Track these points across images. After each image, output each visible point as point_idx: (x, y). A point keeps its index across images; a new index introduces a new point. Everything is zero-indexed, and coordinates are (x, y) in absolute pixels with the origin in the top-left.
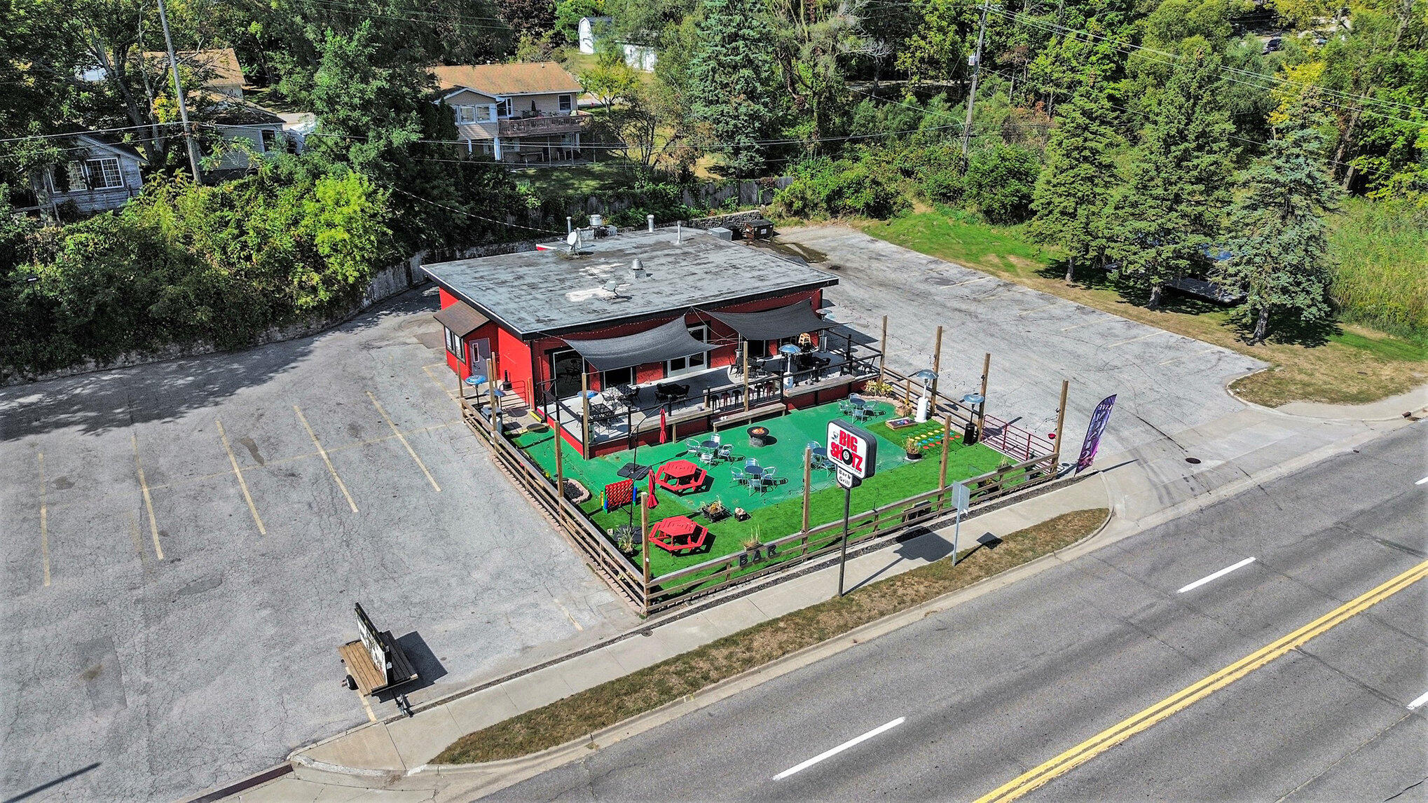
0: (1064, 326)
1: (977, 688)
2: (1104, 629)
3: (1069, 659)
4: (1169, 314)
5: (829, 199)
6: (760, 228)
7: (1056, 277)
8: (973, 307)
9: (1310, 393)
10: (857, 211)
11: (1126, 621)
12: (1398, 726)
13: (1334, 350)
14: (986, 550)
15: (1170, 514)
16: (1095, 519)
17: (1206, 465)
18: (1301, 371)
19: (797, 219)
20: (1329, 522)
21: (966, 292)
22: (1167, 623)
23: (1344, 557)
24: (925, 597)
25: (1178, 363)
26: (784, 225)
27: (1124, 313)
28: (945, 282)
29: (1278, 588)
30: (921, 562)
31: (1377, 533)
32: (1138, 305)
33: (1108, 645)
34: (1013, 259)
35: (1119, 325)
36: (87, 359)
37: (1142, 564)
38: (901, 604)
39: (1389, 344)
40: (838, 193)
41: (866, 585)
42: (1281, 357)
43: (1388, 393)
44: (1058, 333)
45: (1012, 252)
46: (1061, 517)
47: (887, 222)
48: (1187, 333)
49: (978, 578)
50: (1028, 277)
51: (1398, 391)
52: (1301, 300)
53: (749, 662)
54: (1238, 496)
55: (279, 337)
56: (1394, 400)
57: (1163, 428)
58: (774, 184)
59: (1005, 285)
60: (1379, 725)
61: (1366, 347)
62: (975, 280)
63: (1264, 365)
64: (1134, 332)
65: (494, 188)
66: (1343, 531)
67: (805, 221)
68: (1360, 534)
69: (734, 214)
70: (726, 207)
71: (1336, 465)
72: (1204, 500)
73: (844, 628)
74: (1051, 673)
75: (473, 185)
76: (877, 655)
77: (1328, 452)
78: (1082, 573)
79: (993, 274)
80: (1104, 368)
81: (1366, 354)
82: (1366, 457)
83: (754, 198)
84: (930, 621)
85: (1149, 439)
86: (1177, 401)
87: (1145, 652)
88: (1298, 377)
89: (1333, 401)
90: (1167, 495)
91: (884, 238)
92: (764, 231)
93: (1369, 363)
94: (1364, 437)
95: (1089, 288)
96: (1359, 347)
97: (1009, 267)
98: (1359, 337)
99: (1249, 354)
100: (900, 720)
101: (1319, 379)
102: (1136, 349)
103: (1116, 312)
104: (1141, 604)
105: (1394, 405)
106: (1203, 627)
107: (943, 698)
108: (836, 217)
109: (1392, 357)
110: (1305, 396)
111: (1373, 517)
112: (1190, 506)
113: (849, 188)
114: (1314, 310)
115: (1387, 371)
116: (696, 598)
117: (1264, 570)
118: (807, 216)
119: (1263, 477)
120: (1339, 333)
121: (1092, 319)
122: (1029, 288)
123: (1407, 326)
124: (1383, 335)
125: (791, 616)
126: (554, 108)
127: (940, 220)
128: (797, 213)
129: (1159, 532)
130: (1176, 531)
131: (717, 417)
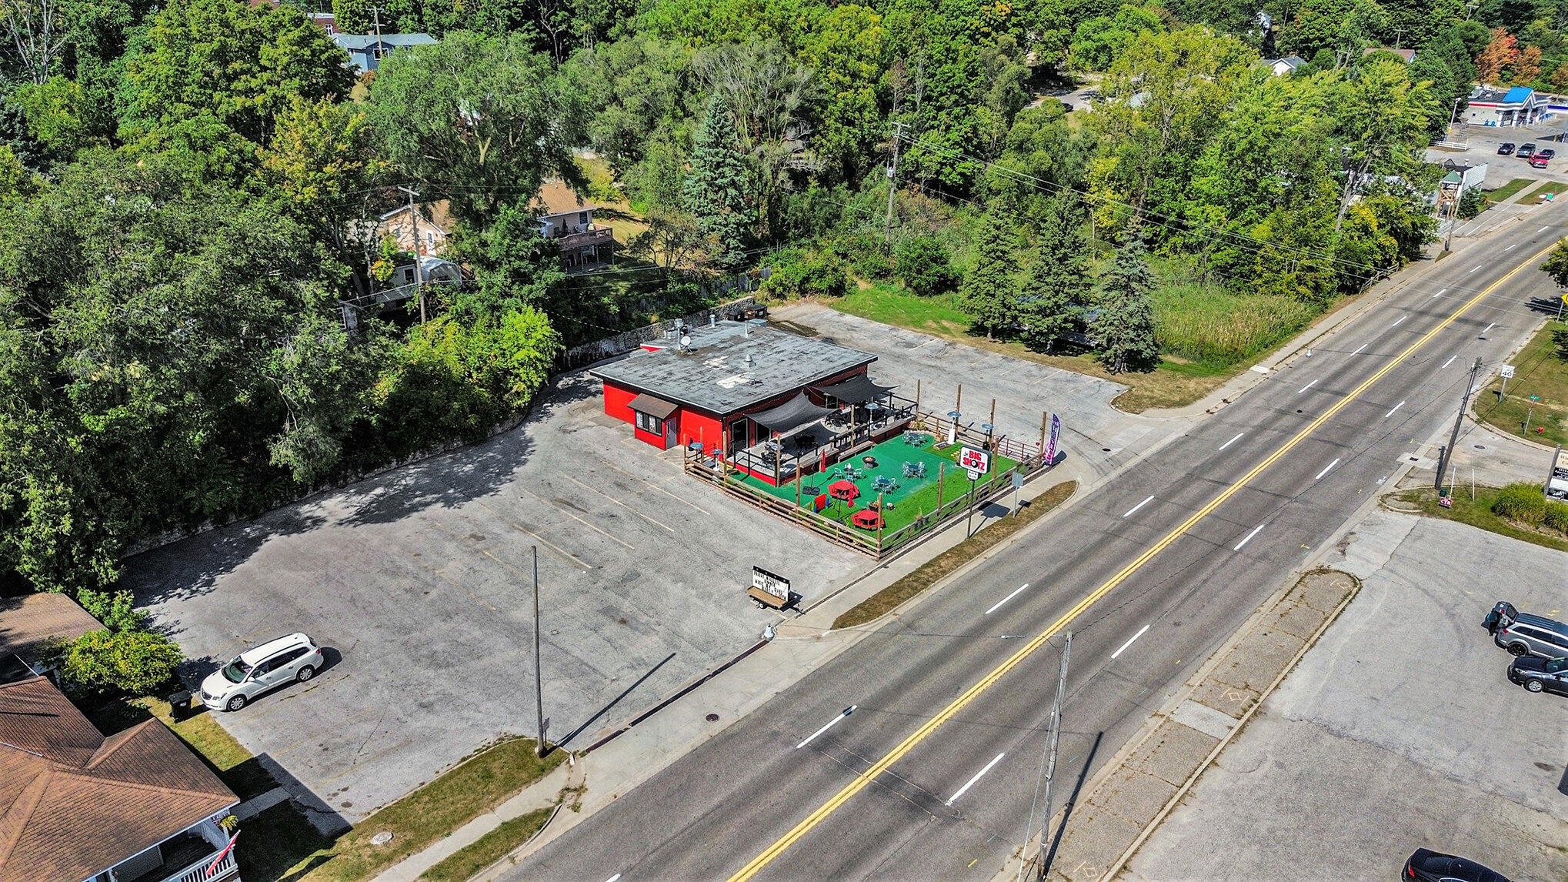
0: (1002, 372)
1: (1053, 568)
2: (1097, 537)
3: (1088, 551)
4: (1060, 358)
5: (800, 284)
6: (757, 310)
7: (980, 335)
8: (938, 363)
9: (1156, 403)
11: (1106, 532)
12: (1231, 557)
13: (1161, 373)
14: (1025, 508)
15: (1106, 480)
16: (1070, 487)
17: (1114, 451)
18: (1146, 390)
19: (780, 300)
20: (1183, 474)
21: (927, 352)
22: (1124, 531)
23: (1194, 490)
24: (1009, 534)
25: (1078, 391)
26: (773, 307)
27: (1033, 359)
28: (909, 345)
29: (1168, 509)
30: (997, 519)
31: (1206, 477)
32: (1040, 352)
33: (1101, 544)
34: (945, 323)
35: (1032, 368)
37: (1102, 505)
38: (999, 539)
39: (1189, 366)
40: (806, 279)
41: (978, 531)
42: (1133, 381)
43: (1196, 398)
44: (999, 377)
45: (942, 318)
46: (1054, 488)
47: (845, 298)
48: (1075, 370)
49: (1028, 522)
50: (962, 337)
51: (1200, 397)
52: (1142, 346)
53: (944, 572)
54: (1136, 466)
56: (1199, 402)
57: (1084, 433)
58: (758, 274)
59: (950, 344)
60: (1224, 558)
61: (1178, 370)
62: (928, 343)
63: (1125, 387)
64: (1044, 372)
66: (1191, 477)
67: (786, 302)
68: (1198, 478)
69: (736, 301)
71: (1178, 444)
72: (1120, 470)
73: (978, 553)
74: (1082, 558)
76: (999, 562)
77: (1172, 438)
78: (1074, 514)
79: (937, 336)
80: (1037, 399)
81: (1179, 375)
82: (1193, 438)
83: (747, 287)
84: (1015, 545)
85: (1080, 440)
86: (1086, 416)
87: (1119, 544)
88: (1146, 393)
89: (1168, 407)
90: (1101, 470)
91: (847, 312)
92: (761, 313)
93: (1181, 382)
94: (1189, 427)
95: (1004, 342)
96: (1172, 370)
97: (946, 330)
98: (1172, 363)
99: (1114, 381)
100: (1026, 585)
101: (1157, 393)
102: (1051, 384)
103: (1027, 359)
104: (1109, 524)
105: (1200, 405)
106: (1140, 530)
107: (1041, 574)
108: (806, 297)
109: (1193, 375)
110: (1153, 405)
111: (1204, 469)
112: (1114, 475)
113: (814, 275)
114: (1149, 351)
115: (1192, 385)
117: (1160, 501)
119: (1145, 454)
120: (1161, 362)
121: (1015, 364)
122: (966, 345)
123: (1198, 355)
124: (1184, 361)
125: (949, 551)
126: (577, 224)
127: (881, 294)
129: (1105, 488)
130: (1111, 488)
131: (839, 453)
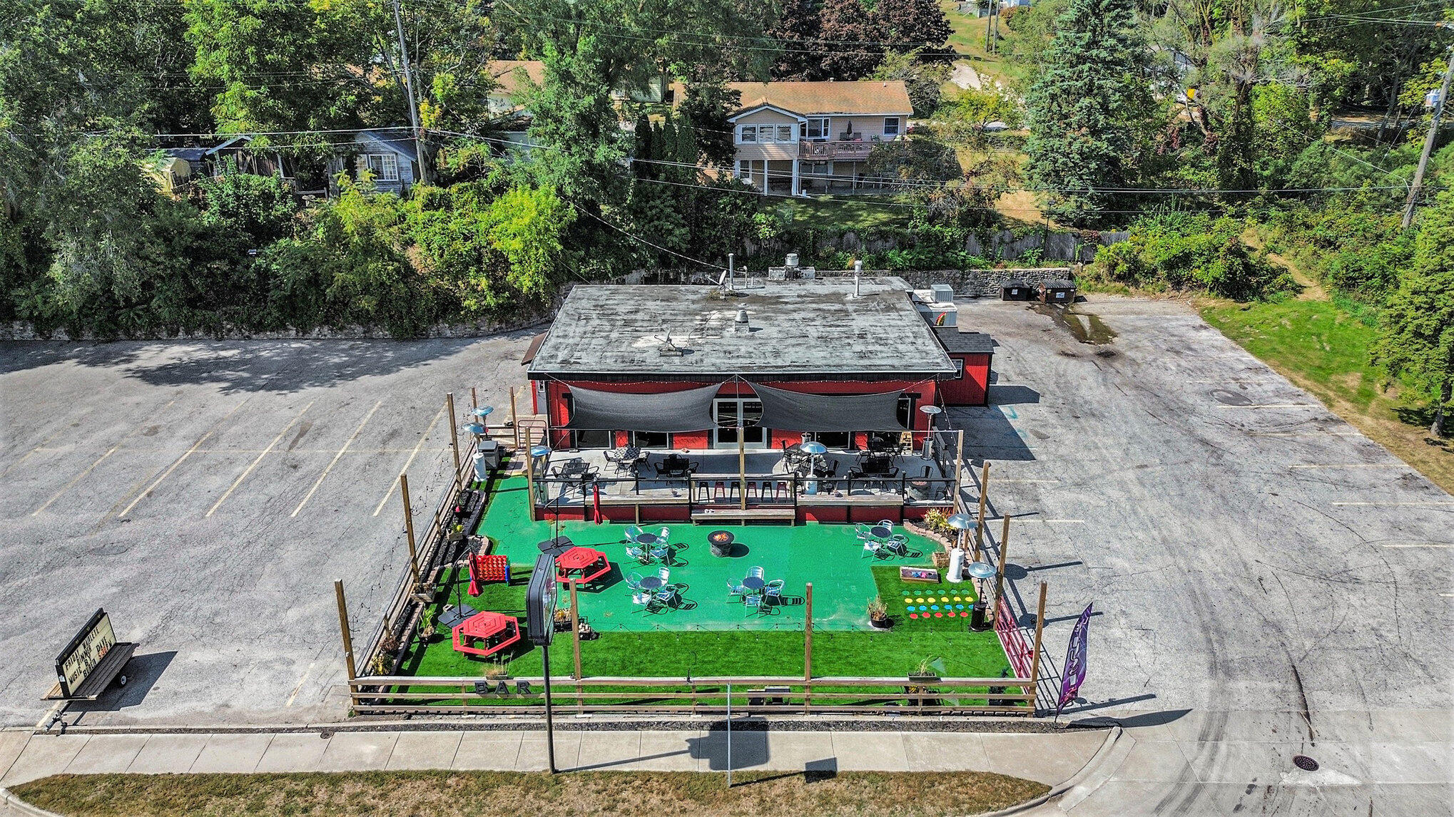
5: (1170, 265)
6: (1055, 290)
8: (1232, 442)
10: (1204, 286)
14: (800, 780)
17: (1321, 777)
19: (1121, 285)
21: (1251, 418)
26: (1101, 291)
28: (1236, 399)
30: (701, 765)
36: (290, 327)
40: (1185, 259)
41: (596, 769)
44: (1322, 507)
47: (1245, 305)
50: (1376, 416)
55: (448, 333)
58: (1099, 240)
59: (1326, 421)
62: (1286, 405)
65: (731, 213)
67: (1132, 289)
69: (1032, 270)
70: (1023, 260)
75: (708, 209)
79: (1326, 401)
83: (1070, 252)
91: (1220, 326)
92: (1060, 295)
97: (1362, 396)
108: (1178, 290)
113: (1201, 255)
116: (422, 714)
118: (1136, 283)
122: (1359, 432)
125: (473, 775)
126: (879, 130)
128: (1120, 278)
131: (701, 507)
